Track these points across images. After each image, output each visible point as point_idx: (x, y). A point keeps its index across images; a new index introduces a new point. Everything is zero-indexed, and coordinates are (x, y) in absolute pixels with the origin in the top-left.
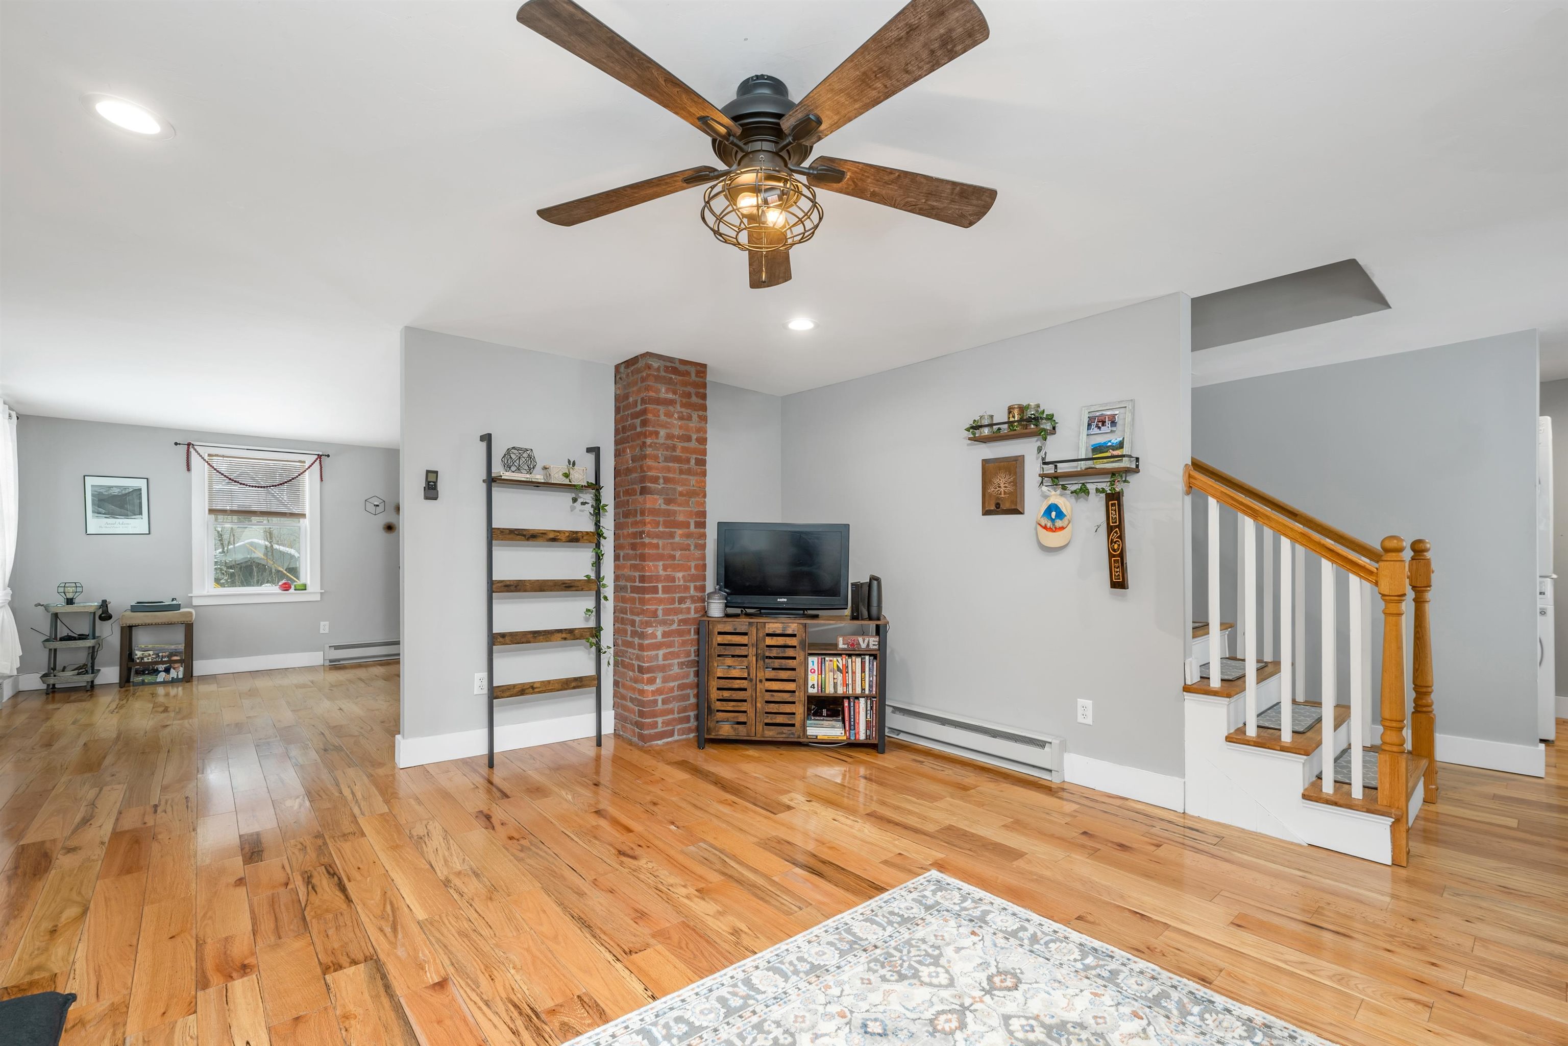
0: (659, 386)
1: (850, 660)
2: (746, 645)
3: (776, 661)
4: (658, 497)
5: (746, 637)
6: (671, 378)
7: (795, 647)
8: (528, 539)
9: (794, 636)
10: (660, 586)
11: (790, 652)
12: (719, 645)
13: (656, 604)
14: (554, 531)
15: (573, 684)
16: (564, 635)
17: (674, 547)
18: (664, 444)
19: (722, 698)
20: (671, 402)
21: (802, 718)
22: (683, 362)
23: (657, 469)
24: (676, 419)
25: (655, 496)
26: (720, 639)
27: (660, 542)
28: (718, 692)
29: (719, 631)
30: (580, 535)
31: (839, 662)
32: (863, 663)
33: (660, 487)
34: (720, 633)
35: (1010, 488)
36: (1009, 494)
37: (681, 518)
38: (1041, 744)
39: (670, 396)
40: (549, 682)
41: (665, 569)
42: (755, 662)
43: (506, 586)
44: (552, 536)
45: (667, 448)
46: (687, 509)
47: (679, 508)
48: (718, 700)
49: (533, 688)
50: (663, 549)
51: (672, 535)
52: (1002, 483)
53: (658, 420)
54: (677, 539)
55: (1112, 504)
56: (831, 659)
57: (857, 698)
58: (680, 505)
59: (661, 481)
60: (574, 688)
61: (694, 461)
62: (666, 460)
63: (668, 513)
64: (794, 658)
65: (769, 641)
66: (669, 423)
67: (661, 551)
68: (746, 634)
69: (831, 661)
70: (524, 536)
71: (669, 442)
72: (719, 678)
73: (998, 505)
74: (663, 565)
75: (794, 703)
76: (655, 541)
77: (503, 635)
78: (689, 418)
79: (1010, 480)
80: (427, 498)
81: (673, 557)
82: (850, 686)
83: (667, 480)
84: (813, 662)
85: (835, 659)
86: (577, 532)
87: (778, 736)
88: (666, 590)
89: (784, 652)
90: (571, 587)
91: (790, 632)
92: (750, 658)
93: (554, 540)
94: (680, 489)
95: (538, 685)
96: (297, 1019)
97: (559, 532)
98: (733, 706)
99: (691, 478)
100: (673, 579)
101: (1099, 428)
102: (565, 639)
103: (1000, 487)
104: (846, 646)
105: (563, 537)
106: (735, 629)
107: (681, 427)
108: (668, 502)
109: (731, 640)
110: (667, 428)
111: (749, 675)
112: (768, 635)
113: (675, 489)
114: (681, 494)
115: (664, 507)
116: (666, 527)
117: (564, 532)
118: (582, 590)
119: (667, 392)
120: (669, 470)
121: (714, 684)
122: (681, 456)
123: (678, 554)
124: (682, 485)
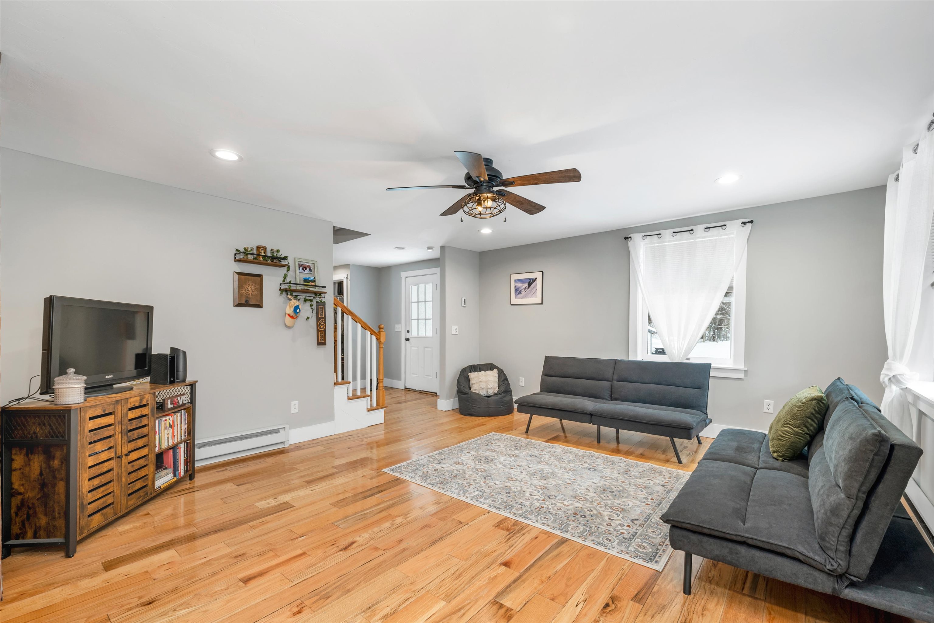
1: (175, 416)
2: (113, 425)
3: (135, 432)
5: (113, 416)
7: (147, 415)
9: (147, 405)
11: (144, 421)
12: (90, 431)
19: (92, 488)
21: (153, 476)
26: (92, 425)
29: (91, 416)
31: (170, 419)
32: (181, 417)
34: (91, 419)
35: (256, 293)
36: (255, 295)
38: (277, 431)
42: (120, 440)
48: (89, 492)
52: (251, 288)
55: (320, 308)
56: (165, 418)
64: (147, 425)
65: (131, 415)
68: (112, 413)
69: (165, 420)
72: (90, 467)
73: (247, 301)
75: (146, 466)
79: (255, 288)
82: (176, 437)
85: (167, 418)
87: (138, 501)
89: (141, 422)
91: (144, 402)
92: (116, 437)
96: (553, 600)
101: (304, 270)
103: (248, 291)
104: (172, 406)
106: (104, 411)
111: (115, 454)
112: (130, 409)
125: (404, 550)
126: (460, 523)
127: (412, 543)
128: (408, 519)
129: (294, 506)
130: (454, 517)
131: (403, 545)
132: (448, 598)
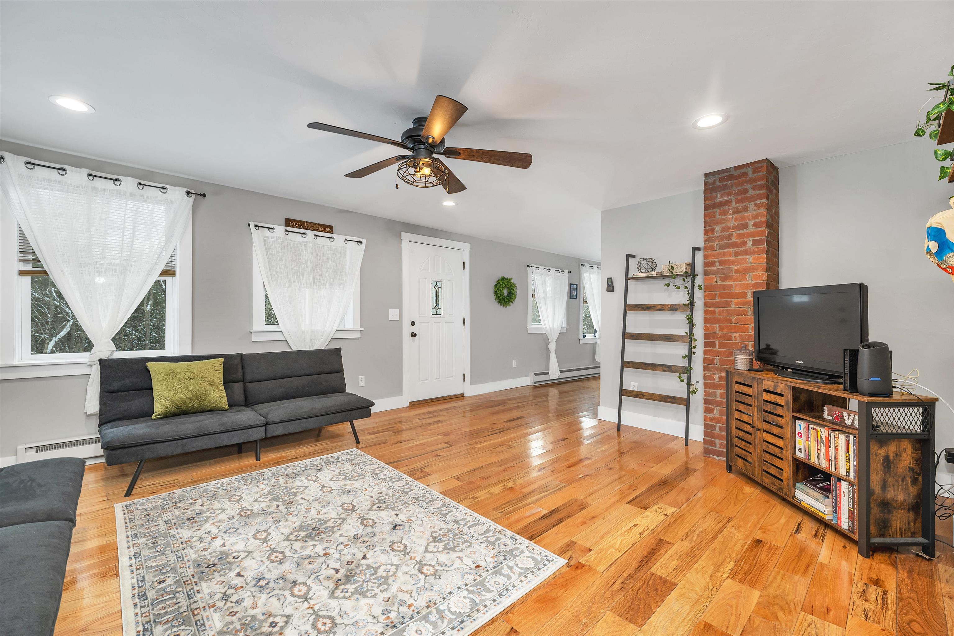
0: (714, 195)
1: (832, 434)
2: (751, 396)
3: (770, 415)
4: (714, 276)
5: (751, 389)
6: (727, 184)
7: (782, 406)
8: (645, 310)
9: (782, 395)
10: (717, 342)
11: (779, 410)
12: (735, 390)
13: (713, 355)
14: (661, 305)
15: (669, 400)
16: (664, 368)
17: (730, 313)
18: (720, 236)
20: (727, 203)
21: (788, 477)
22: (737, 168)
23: (713, 255)
24: (731, 214)
25: (712, 276)
26: (736, 386)
27: (717, 310)
28: (736, 430)
29: (736, 380)
30: (678, 306)
31: (823, 433)
32: (848, 442)
33: (715, 269)
34: (736, 383)
37: (737, 290)
39: (726, 198)
40: (653, 394)
41: (721, 329)
42: (756, 412)
43: (632, 336)
44: (659, 307)
45: (722, 238)
46: (744, 282)
47: (735, 283)
48: (737, 437)
49: (643, 395)
50: (719, 315)
51: (728, 304)
53: (714, 220)
54: (733, 307)
56: (815, 427)
57: (840, 479)
58: (735, 280)
59: (717, 264)
60: (669, 402)
61: (751, 243)
62: (721, 247)
63: (724, 287)
64: (782, 417)
65: (767, 397)
66: (724, 219)
67: (717, 316)
68: (750, 386)
69: (814, 429)
70: (643, 308)
71: (725, 234)
72: (736, 418)
74: (719, 326)
75: (782, 459)
76: (712, 309)
77: (629, 362)
78: (746, 209)
80: (608, 291)
81: (730, 321)
82: (833, 463)
83: (722, 263)
84: (800, 425)
85: (819, 429)
86: (676, 305)
87: (771, 485)
88: (721, 345)
89: (776, 409)
90: (670, 339)
91: (779, 391)
92: (753, 407)
93: (660, 310)
94: (736, 267)
95: (646, 395)
97: (663, 305)
98: (744, 446)
99: (747, 257)
100: (730, 338)
102: (665, 371)
104: (830, 418)
105: (666, 308)
106: (745, 381)
107: (736, 220)
108: (724, 279)
109: (742, 390)
110: (721, 223)
111: (753, 423)
112: (764, 390)
113: (730, 269)
114: (737, 271)
115: (720, 283)
116: (722, 298)
117: (667, 305)
118: (678, 342)
119: (722, 196)
120: (724, 254)
121: (733, 422)
122: (736, 242)
123: (734, 319)
124: (737, 265)
125: (500, 466)
126: (457, 479)
127: (496, 469)
128: (502, 485)
129: (628, 503)
130: (461, 483)
131: (502, 468)
132: (474, 448)
